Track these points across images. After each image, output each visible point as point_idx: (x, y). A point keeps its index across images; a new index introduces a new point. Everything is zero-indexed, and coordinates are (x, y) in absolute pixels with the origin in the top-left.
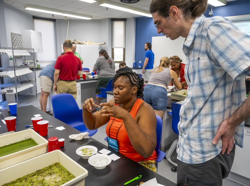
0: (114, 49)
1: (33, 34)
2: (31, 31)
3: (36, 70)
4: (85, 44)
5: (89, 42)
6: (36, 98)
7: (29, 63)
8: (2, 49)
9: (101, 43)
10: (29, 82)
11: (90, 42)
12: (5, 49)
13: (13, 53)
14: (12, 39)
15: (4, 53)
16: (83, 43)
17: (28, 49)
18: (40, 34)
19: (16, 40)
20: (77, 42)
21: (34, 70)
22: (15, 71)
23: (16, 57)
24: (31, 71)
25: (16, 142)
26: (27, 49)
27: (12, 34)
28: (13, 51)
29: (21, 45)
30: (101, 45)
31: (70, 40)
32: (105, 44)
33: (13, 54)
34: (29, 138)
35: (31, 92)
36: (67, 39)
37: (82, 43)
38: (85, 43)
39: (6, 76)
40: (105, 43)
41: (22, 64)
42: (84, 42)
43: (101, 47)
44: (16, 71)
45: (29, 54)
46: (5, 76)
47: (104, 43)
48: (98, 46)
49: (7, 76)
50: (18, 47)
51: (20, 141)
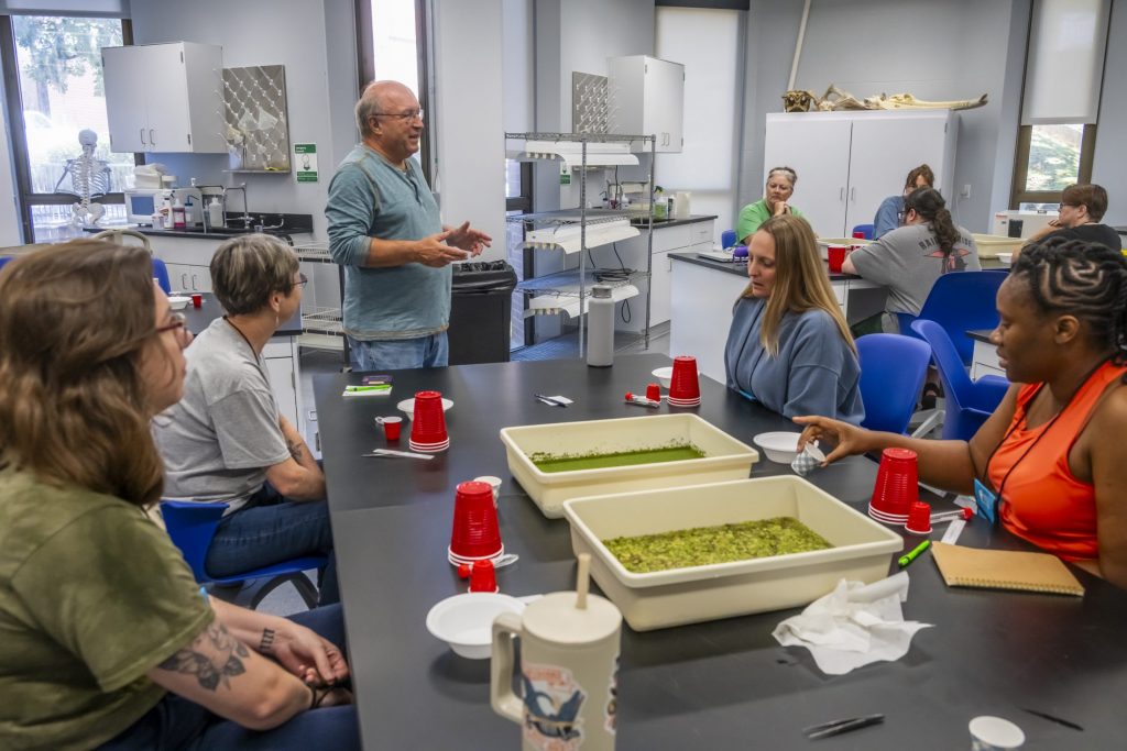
0: (1030, 127)
1: (652, 73)
2: (647, 60)
3: (654, 228)
4: (878, 107)
5: (901, 96)
6: (644, 346)
7: (625, 199)
8: (543, 139)
9: (963, 102)
10: (625, 274)
11: (906, 96)
12: (558, 140)
13: (584, 154)
14: (575, 99)
15: (553, 157)
16: (866, 101)
17: (631, 139)
18: (679, 72)
19: (586, 102)
20: (839, 100)
21: (648, 228)
22: (583, 227)
23: (589, 172)
24: (635, 232)
25: (645, 448)
26: (628, 136)
27: (576, 77)
28: (584, 149)
29: (603, 123)
30: (960, 112)
31: (806, 93)
32: (983, 102)
33: (584, 157)
34: (683, 443)
35: (627, 319)
36: (790, 88)
37: (862, 104)
38: (878, 105)
39: (552, 247)
40: (985, 96)
41: (600, 202)
42: (874, 99)
43: (960, 121)
44: (588, 228)
45: (634, 161)
46: (549, 245)
47: (976, 100)
48: (944, 116)
49: (555, 245)
50: (592, 131)
51: (657, 447)
